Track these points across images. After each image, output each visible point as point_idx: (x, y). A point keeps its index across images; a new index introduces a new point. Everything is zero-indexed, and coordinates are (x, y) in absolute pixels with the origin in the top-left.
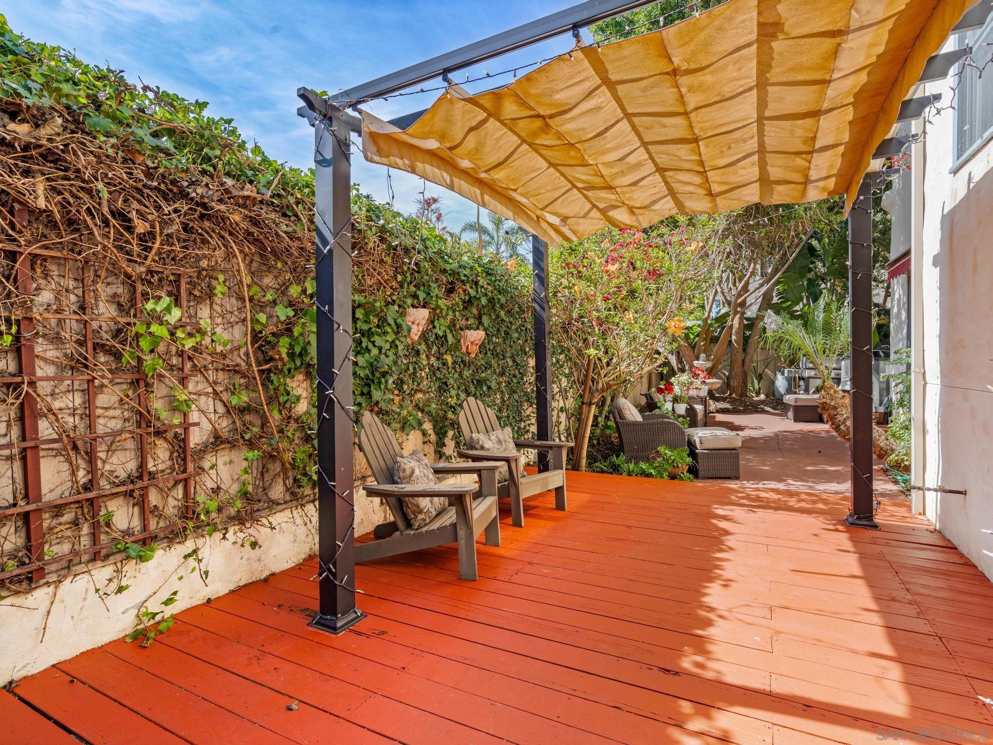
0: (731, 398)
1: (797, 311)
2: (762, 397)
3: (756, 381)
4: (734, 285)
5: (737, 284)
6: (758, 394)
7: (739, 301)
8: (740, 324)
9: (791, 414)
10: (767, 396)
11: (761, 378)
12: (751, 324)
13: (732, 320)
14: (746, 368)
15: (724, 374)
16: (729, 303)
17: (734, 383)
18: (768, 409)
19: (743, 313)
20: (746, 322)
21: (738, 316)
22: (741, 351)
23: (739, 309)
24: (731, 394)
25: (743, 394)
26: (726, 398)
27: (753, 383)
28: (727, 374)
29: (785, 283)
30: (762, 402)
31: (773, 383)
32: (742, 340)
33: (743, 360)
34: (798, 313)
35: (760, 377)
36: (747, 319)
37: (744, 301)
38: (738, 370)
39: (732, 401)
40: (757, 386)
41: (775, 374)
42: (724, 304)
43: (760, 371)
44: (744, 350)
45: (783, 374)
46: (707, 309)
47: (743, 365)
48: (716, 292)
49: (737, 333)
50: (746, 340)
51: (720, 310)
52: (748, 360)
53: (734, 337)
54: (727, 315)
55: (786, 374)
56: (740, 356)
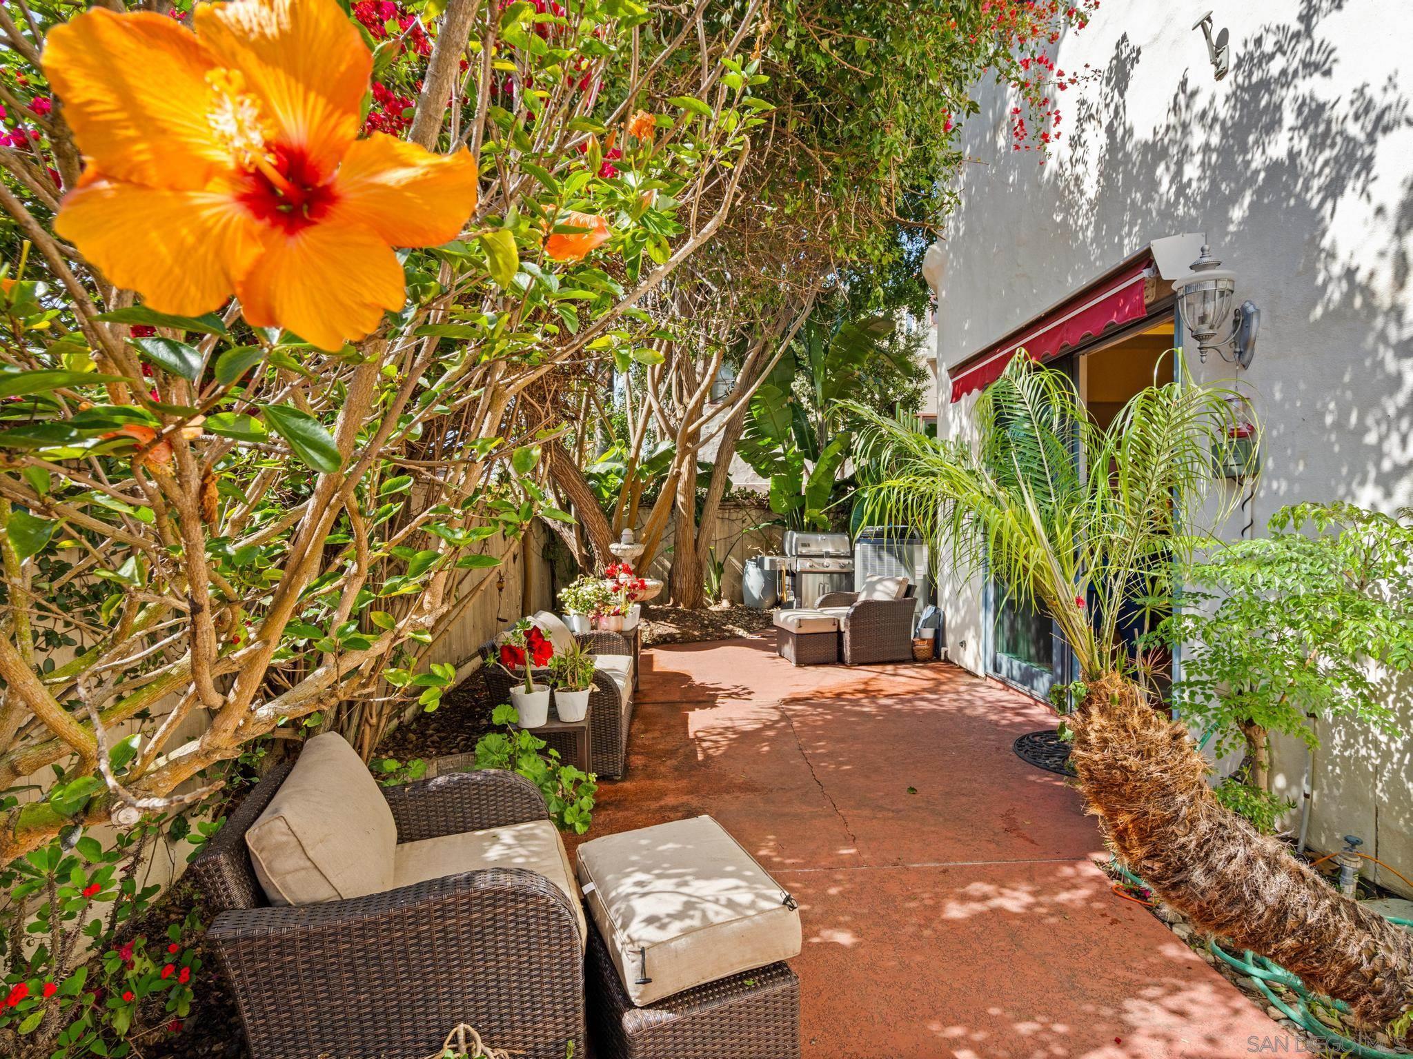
0: (677, 612)
1: (779, 455)
2: (725, 604)
3: (714, 577)
4: (680, 400)
5: (686, 400)
6: (718, 599)
7: (690, 429)
8: (690, 474)
9: (789, 650)
10: (732, 603)
11: (723, 571)
12: (707, 475)
13: (679, 466)
14: (701, 556)
15: (663, 566)
16: (673, 435)
17: (681, 583)
18: (741, 632)
19: (695, 455)
20: (699, 471)
21: (688, 458)
22: (692, 523)
23: (689, 445)
24: (676, 604)
25: (697, 604)
26: (668, 612)
27: (709, 579)
28: (668, 565)
29: (763, 404)
30: (727, 615)
31: (740, 578)
32: (693, 504)
33: (696, 541)
34: (781, 459)
35: (719, 569)
36: (702, 465)
37: (697, 432)
38: (687, 558)
39: (680, 619)
40: (715, 587)
41: (744, 565)
42: (663, 435)
43: (719, 558)
44: (697, 523)
45: (760, 564)
46: (634, 442)
47: (696, 549)
48: (650, 411)
49: (686, 491)
50: (700, 504)
51: (656, 446)
52: (703, 539)
53: (680, 499)
54: (668, 455)
55: (767, 567)
56: (691, 533)
